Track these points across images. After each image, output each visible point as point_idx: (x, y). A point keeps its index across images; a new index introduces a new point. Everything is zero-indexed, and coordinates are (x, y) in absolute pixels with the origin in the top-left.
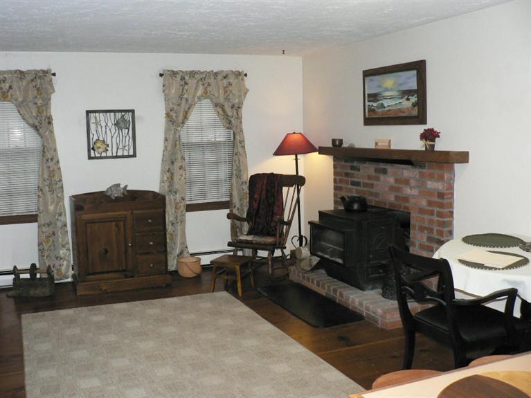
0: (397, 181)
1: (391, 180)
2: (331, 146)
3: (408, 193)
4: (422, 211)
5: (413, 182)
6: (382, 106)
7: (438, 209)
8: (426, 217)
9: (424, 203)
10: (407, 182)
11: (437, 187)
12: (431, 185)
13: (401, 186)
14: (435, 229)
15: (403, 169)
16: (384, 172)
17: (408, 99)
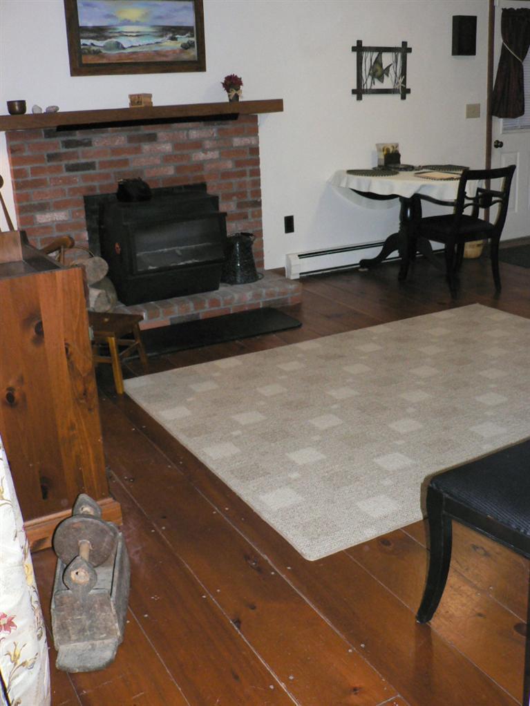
0: (177, 146)
1: (167, 148)
2: (6, 113)
3: (201, 159)
4: (226, 175)
5: (208, 144)
6: (119, 46)
7: (251, 168)
8: (233, 181)
9: (229, 165)
10: (198, 145)
11: (249, 142)
12: (237, 142)
13: (185, 152)
14: (249, 191)
15: (188, 129)
16: (152, 138)
17: (173, 39)
